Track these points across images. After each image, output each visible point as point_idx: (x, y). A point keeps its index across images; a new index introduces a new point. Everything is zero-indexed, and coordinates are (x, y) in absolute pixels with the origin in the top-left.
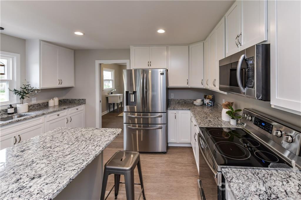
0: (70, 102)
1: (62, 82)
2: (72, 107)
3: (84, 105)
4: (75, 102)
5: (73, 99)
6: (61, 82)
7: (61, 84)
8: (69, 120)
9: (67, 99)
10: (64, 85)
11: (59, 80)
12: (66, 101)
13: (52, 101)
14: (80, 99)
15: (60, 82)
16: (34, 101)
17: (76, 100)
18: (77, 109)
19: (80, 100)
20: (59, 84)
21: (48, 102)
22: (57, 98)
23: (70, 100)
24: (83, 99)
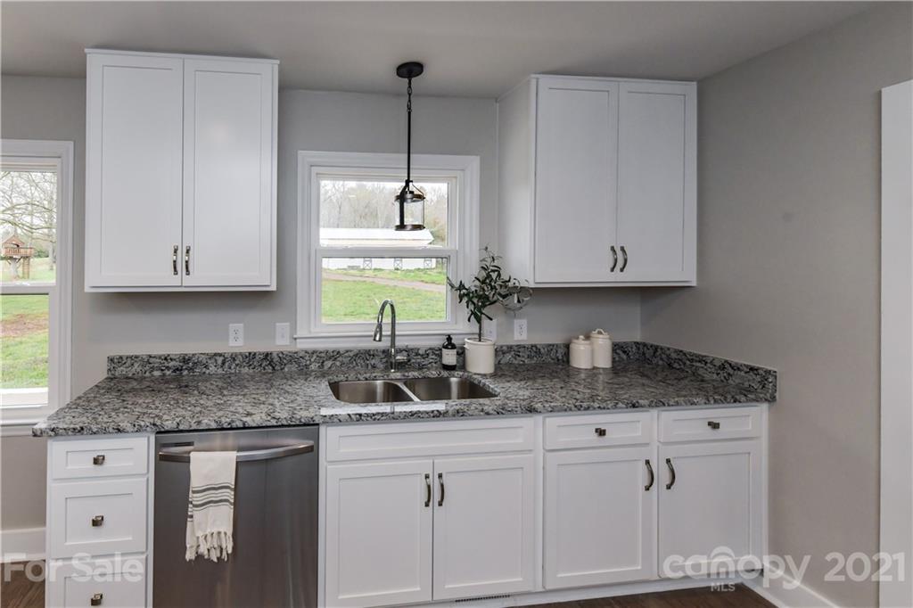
0: (670, 365)
1: (626, 261)
2: (677, 404)
3: (765, 406)
4: (701, 372)
5: (686, 350)
6: (620, 258)
7: (622, 270)
8: (663, 475)
9: (656, 348)
10: (636, 275)
11: (613, 249)
12: (649, 353)
13: (582, 348)
14: (735, 360)
15: (616, 260)
16: (521, 333)
17: (702, 360)
18: (715, 426)
19: (736, 368)
20: (612, 270)
21: (567, 346)
22: (606, 336)
23: (668, 356)
24: (752, 369)
